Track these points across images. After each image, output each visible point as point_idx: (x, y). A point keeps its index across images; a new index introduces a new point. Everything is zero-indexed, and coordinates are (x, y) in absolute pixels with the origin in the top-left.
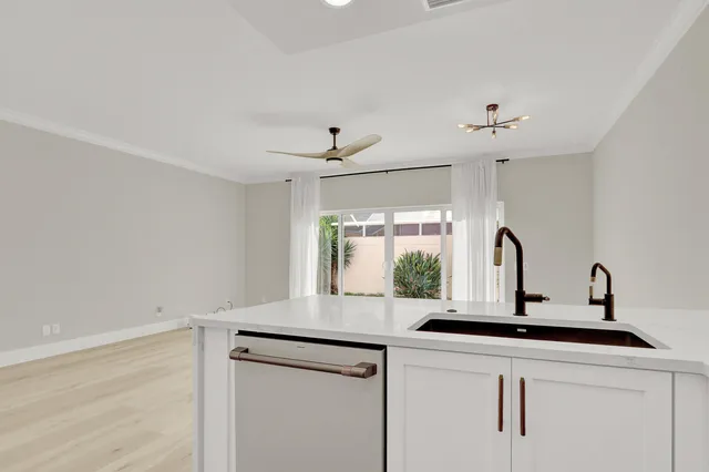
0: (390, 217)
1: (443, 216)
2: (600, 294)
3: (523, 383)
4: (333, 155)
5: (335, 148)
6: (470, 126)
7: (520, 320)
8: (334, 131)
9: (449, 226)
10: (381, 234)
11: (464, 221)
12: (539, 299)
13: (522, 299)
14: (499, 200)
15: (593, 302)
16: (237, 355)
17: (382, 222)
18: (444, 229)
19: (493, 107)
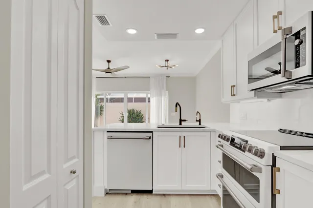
0: (126, 95)
1: (147, 95)
2: (198, 119)
3: (184, 137)
4: (108, 71)
5: (109, 68)
6: (160, 66)
7: (180, 126)
8: (109, 62)
9: (149, 99)
10: (122, 102)
11: (155, 98)
12: (185, 121)
13: (181, 121)
14: (167, 90)
15: (197, 121)
16: (110, 137)
17: (123, 97)
18: (147, 100)
19: (167, 61)
